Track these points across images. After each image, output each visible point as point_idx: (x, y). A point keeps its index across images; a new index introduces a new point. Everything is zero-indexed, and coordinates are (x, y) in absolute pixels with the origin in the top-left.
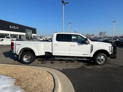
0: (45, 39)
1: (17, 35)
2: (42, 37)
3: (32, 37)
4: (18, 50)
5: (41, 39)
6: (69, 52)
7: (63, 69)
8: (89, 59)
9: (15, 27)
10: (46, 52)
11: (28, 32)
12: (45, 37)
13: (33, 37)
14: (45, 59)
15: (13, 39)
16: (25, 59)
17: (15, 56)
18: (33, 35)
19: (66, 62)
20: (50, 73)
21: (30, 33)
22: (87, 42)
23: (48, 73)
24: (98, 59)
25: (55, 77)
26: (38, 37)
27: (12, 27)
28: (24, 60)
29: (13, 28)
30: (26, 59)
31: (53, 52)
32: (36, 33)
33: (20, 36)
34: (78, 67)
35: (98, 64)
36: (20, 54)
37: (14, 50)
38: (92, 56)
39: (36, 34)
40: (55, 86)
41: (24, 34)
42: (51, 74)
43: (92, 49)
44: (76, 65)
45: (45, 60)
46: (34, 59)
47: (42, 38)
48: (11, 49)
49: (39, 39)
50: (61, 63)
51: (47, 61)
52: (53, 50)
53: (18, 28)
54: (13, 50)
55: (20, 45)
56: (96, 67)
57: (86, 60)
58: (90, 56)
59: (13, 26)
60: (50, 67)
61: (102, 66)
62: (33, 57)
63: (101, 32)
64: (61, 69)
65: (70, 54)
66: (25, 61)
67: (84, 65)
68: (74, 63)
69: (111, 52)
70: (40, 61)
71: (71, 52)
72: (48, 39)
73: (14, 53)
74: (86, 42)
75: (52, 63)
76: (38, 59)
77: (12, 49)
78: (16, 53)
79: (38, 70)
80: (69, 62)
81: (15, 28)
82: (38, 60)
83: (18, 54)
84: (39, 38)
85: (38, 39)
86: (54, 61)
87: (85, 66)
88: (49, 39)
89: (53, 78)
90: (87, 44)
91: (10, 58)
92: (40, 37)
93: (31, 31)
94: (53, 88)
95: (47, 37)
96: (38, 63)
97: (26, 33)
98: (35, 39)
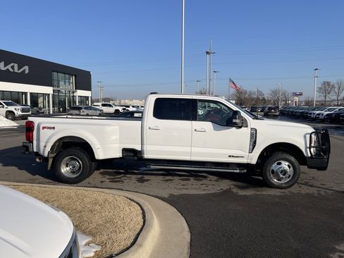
0: (120, 109)
1: (22, 93)
2: (111, 103)
3: (75, 102)
4: (47, 142)
5: (106, 110)
6: (188, 149)
7: (171, 195)
8: (245, 171)
9: (16, 66)
10: (125, 150)
11: (62, 83)
12: (123, 102)
13: (81, 102)
14: (122, 171)
15: (11, 108)
16: (64, 170)
17: (38, 160)
18: (80, 93)
19: (183, 180)
20: (135, 202)
21: (67, 86)
22: (237, 121)
23: (129, 201)
24: (273, 171)
25: (145, 209)
26: (98, 101)
27: (9, 67)
28: (62, 171)
29: (11, 70)
30: (68, 168)
31: (145, 149)
32: (88, 88)
33: (35, 97)
34: (212, 192)
35: (272, 184)
36: (53, 155)
37: (35, 142)
38: (254, 161)
39: (90, 90)
40: (144, 224)
41: (48, 90)
42: (138, 203)
43: (255, 141)
44: (210, 187)
45: (122, 173)
46: (91, 167)
47: (110, 106)
48: (25, 141)
49: (101, 108)
50: (167, 181)
51: (128, 176)
52: (145, 143)
53: (27, 72)
54: (32, 143)
55: (52, 131)
56: (264, 193)
57: (238, 171)
58: (249, 162)
59: (12, 64)
60: (135, 190)
61: (283, 190)
62: (88, 164)
63: (328, 84)
64: (166, 196)
65: (191, 154)
66: (66, 175)
67: (232, 186)
68: (204, 181)
69: (308, 150)
70: (108, 177)
71: (195, 150)
72: (131, 109)
73: (35, 150)
74: (234, 121)
75: (141, 180)
76: (102, 170)
77: (30, 139)
78: (41, 153)
79: (103, 194)
80: (192, 178)
81: (16, 70)
82: (101, 173)
83: (46, 155)
84: (100, 104)
85: (96, 110)
86: (146, 177)
87: (235, 190)
88: (134, 109)
89: (141, 212)
90: (240, 127)
91: (16, 168)
92: (104, 100)
93: (73, 79)
94: (139, 227)
95: (128, 102)
96: (102, 182)
97: (56, 89)
98: (85, 108)
